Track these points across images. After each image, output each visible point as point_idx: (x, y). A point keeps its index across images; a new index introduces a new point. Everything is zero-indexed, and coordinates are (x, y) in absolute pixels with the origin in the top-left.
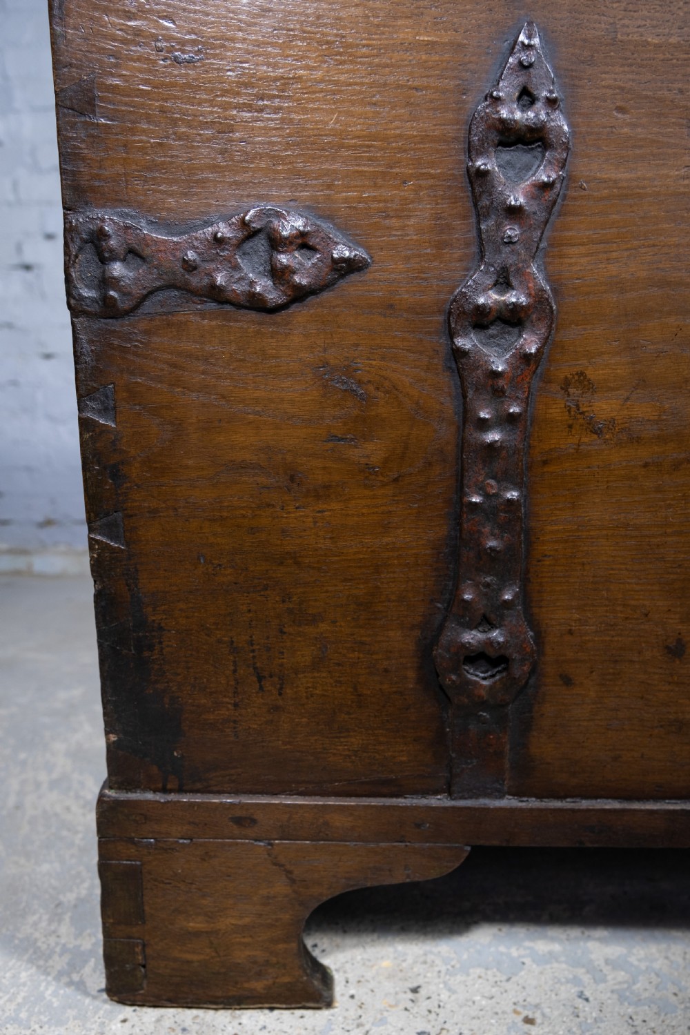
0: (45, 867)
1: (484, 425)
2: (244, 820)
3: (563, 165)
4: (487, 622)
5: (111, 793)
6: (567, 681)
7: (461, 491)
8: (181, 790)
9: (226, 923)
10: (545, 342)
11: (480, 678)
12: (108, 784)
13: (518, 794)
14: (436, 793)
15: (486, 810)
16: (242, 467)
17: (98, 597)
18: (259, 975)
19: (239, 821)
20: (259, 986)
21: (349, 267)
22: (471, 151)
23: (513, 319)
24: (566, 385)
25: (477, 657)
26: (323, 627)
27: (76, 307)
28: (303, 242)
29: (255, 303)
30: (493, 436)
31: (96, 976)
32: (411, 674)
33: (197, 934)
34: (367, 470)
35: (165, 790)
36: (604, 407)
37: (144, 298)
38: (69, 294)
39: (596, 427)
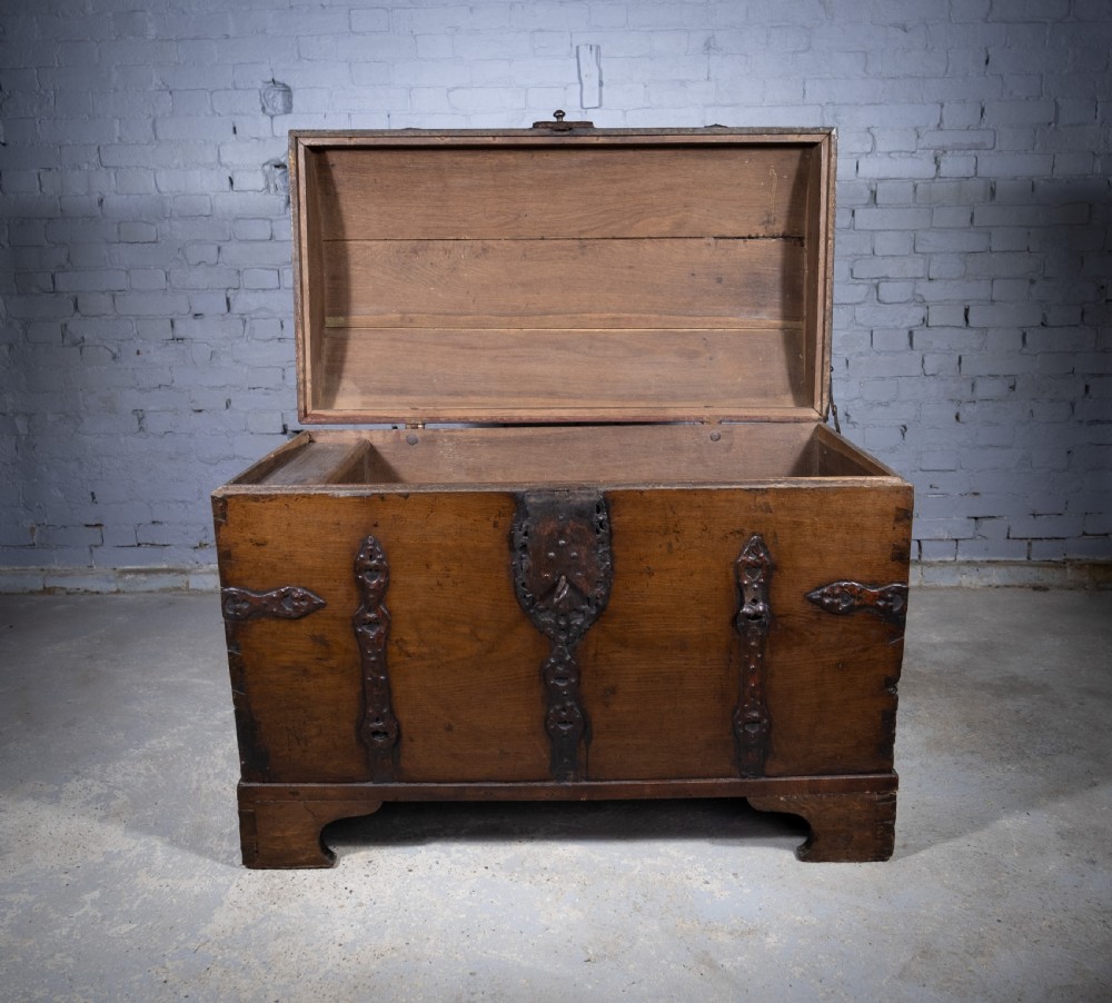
0: (215, 818)
1: (370, 655)
2: (295, 793)
3: (386, 576)
4: (378, 720)
5: (244, 784)
6: (412, 740)
7: (364, 674)
8: (270, 782)
9: (288, 833)
10: (388, 629)
11: (380, 740)
12: (241, 780)
13: (400, 781)
14: (368, 781)
15: (386, 788)
16: (287, 668)
17: (236, 712)
18: (303, 854)
19: (292, 793)
20: (303, 858)
21: (322, 606)
22: (357, 571)
23: (375, 622)
24: (397, 642)
25: (376, 733)
26: (320, 722)
27: (225, 615)
28: (303, 598)
29: (289, 618)
30: (373, 659)
31: (238, 858)
32: (354, 738)
33: (278, 838)
34: (332, 668)
35: (264, 782)
36: (411, 649)
37: (249, 615)
38: (223, 613)
39: (409, 655)
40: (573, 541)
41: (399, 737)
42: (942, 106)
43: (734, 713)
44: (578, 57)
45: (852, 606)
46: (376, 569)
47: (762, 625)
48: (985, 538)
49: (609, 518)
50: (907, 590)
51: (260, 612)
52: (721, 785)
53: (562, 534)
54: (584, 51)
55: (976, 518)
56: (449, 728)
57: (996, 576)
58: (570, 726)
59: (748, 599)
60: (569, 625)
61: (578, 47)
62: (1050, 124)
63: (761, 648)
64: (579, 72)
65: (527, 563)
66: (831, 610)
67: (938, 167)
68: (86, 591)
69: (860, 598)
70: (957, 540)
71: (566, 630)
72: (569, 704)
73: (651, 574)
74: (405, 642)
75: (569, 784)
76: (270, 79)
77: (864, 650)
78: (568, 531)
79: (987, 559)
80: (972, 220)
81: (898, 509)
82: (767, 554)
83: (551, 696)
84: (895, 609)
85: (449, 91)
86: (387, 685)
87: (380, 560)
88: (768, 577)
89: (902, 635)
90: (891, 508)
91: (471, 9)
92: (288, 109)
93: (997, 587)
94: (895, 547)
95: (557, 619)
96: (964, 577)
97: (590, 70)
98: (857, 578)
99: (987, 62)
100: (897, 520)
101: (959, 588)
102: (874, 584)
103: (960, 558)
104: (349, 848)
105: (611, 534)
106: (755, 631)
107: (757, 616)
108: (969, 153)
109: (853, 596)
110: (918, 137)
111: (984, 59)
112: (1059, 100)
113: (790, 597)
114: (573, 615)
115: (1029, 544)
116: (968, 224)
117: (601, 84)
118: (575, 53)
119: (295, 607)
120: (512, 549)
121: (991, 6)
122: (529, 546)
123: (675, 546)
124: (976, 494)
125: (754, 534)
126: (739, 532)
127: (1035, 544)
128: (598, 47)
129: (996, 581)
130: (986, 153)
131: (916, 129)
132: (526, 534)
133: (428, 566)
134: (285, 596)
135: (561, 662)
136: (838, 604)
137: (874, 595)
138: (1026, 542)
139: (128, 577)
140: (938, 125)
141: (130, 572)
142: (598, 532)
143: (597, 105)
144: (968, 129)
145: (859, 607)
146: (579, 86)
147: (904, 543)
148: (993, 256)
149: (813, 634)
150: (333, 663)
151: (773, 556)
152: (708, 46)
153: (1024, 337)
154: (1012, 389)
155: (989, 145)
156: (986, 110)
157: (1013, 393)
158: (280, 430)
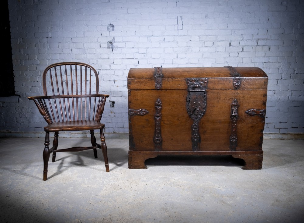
2: (140, 153)
3: (161, 107)
4: (158, 137)
6: (164, 142)
7: (156, 127)
8: (135, 150)
9: (138, 161)
10: (161, 118)
11: (158, 141)
13: (161, 151)
14: (155, 150)
15: (159, 152)
16: (140, 126)
20: (141, 167)
21: (148, 113)
22: (155, 106)
23: (159, 116)
24: (163, 121)
25: (157, 140)
26: (146, 138)
27: (129, 115)
28: (144, 111)
29: (142, 115)
30: (158, 124)
32: (153, 141)
33: (136, 162)
36: (165, 122)
37: (134, 115)
39: (164, 123)
40: (199, 100)
41: (162, 141)
42: (258, 30)
43: (230, 137)
44: (177, 19)
45: (255, 114)
46: (159, 105)
47: (236, 118)
48: (269, 128)
49: (206, 95)
50: (266, 111)
51: (136, 114)
52: (227, 152)
53: (197, 98)
54: (179, 18)
55: (267, 123)
56: (172, 139)
57: (272, 137)
58: (197, 139)
59: (234, 112)
60: (197, 117)
61: (177, 17)
62: (282, 34)
63: (236, 123)
64: (178, 22)
65: (190, 104)
66: (250, 115)
67: (257, 43)
68: (64, 137)
69: (256, 113)
71: (196, 118)
72: (197, 134)
73: (214, 107)
74: (164, 121)
75: (196, 151)
76: (109, 23)
77: (257, 124)
78: (198, 98)
79: (270, 133)
80: (265, 55)
81: (264, 94)
82: (238, 103)
83: (193, 132)
84: (263, 115)
85: (149, 26)
86: (160, 130)
87: (160, 103)
88: (238, 108)
89: (264, 120)
90: (263, 93)
91: (154, 8)
92: (113, 30)
93: (272, 139)
94: (263, 102)
95: (195, 116)
97: (180, 21)
98: (256, 108)
100: (264, 96)
102: (259, 110)
104: (150, 166)
105: (206, 99)
106: (235, 119)
107: (235, 116)
108: (264, 40)
109: (255, 112)
110: (253, 37)
111: (268, 19)
112: (285, 29)
113: (242, 112)
114: (198, 115)
115: (279, 130)
116: (264, 56)
117: (182, 25)
118: (176, 18)
119: (143, 113)
120: (187, 101)
121: (269, 8)
122: (190, 101)
123: (219, 101)
124: (267, 118)
125: (235, 99)
126: (232, 98)
128: (182, 17)
130: (268, 40)
131: (252, 35)
132: (190, 98)
133: (170, 105)
134: (141, 111)
135: (196, 125)
136: (252, 114)
137: (259, 112)
139: (73, 134)
140: (258, 34)
141: (74, 133)
142: (204, 98)
143: (181, 29)
144: (264, 35)
145: (256, 114)
146: (177, 25)
147: (265, 101)
148: (270, 63)
149: (246, 120)
150: (149, 125)
151: (239, 103)
152: (206, 17)
153: (277, 81)
154: (275, 93)
155: (269, 38)
156: (268, 31)
157: (275, 94)
158: (109, 101)
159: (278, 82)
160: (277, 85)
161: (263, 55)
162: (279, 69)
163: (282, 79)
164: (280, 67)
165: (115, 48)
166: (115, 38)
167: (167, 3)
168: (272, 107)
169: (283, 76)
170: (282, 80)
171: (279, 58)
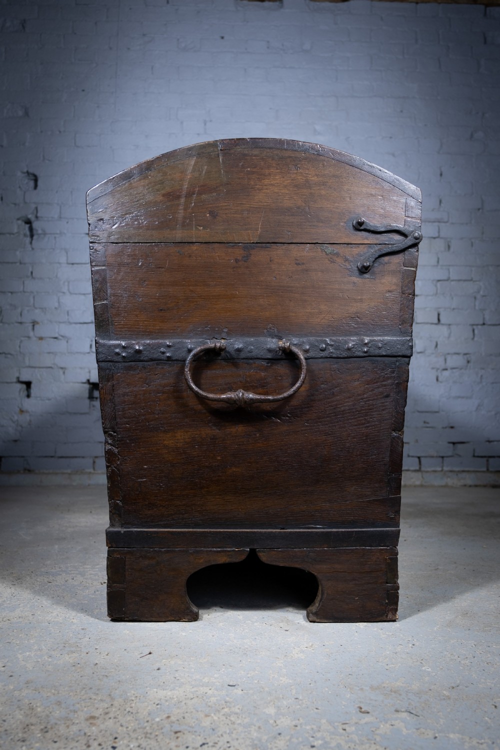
48: (460, 456)
55: (454, 443)
57: (469, 479)
62: (479, 209)
70: (443, 457)
76: (25, 170)
79: (462, 469)
80: (438, 262)
91: (146, 136)
92: (36, 187)
93: (470, 486)
96: (449, 479)
99: (441, 175)
101: (446, 486)
103: (445, 469)
108: (435, 223)
111: (439, 173)
112: (484, 197)
115: (488, 461)
116: (436, 264)
121: (442, 145)
124: (452, 427)
127: (491, 460)
129: (469, 482)
130: (443, 224)
138: (485, 459)
144: (433, 210)
148: (452, 283)
153: (474, 331)
154: (468, 362)
155: (446, 220)
156: (443, 201)
157: (469, 365)
158: (15, 380)
159: (476, 332)
160: (473, 339)
161: (434, 261)
162: (475, 298)
163: (484, 324)
164: (479, 292)
165: (38, 234)
166: (39, 209)
167: (182, 123)
168: (463, 397)
169: (487, 317)
170: (485, 326)
171: (473, 269)
